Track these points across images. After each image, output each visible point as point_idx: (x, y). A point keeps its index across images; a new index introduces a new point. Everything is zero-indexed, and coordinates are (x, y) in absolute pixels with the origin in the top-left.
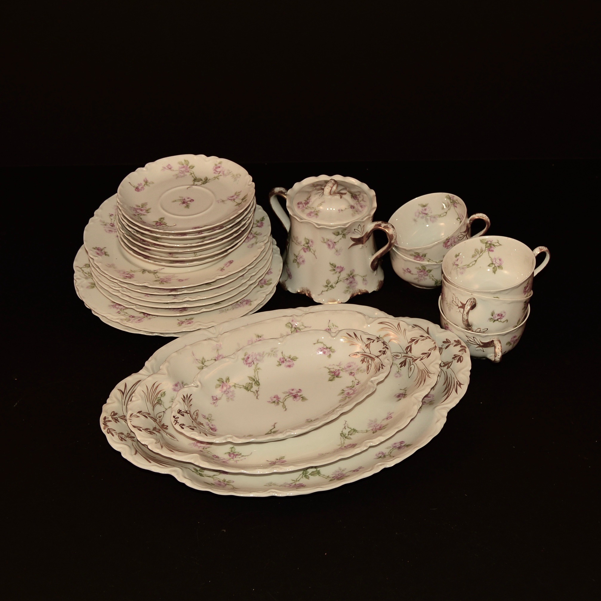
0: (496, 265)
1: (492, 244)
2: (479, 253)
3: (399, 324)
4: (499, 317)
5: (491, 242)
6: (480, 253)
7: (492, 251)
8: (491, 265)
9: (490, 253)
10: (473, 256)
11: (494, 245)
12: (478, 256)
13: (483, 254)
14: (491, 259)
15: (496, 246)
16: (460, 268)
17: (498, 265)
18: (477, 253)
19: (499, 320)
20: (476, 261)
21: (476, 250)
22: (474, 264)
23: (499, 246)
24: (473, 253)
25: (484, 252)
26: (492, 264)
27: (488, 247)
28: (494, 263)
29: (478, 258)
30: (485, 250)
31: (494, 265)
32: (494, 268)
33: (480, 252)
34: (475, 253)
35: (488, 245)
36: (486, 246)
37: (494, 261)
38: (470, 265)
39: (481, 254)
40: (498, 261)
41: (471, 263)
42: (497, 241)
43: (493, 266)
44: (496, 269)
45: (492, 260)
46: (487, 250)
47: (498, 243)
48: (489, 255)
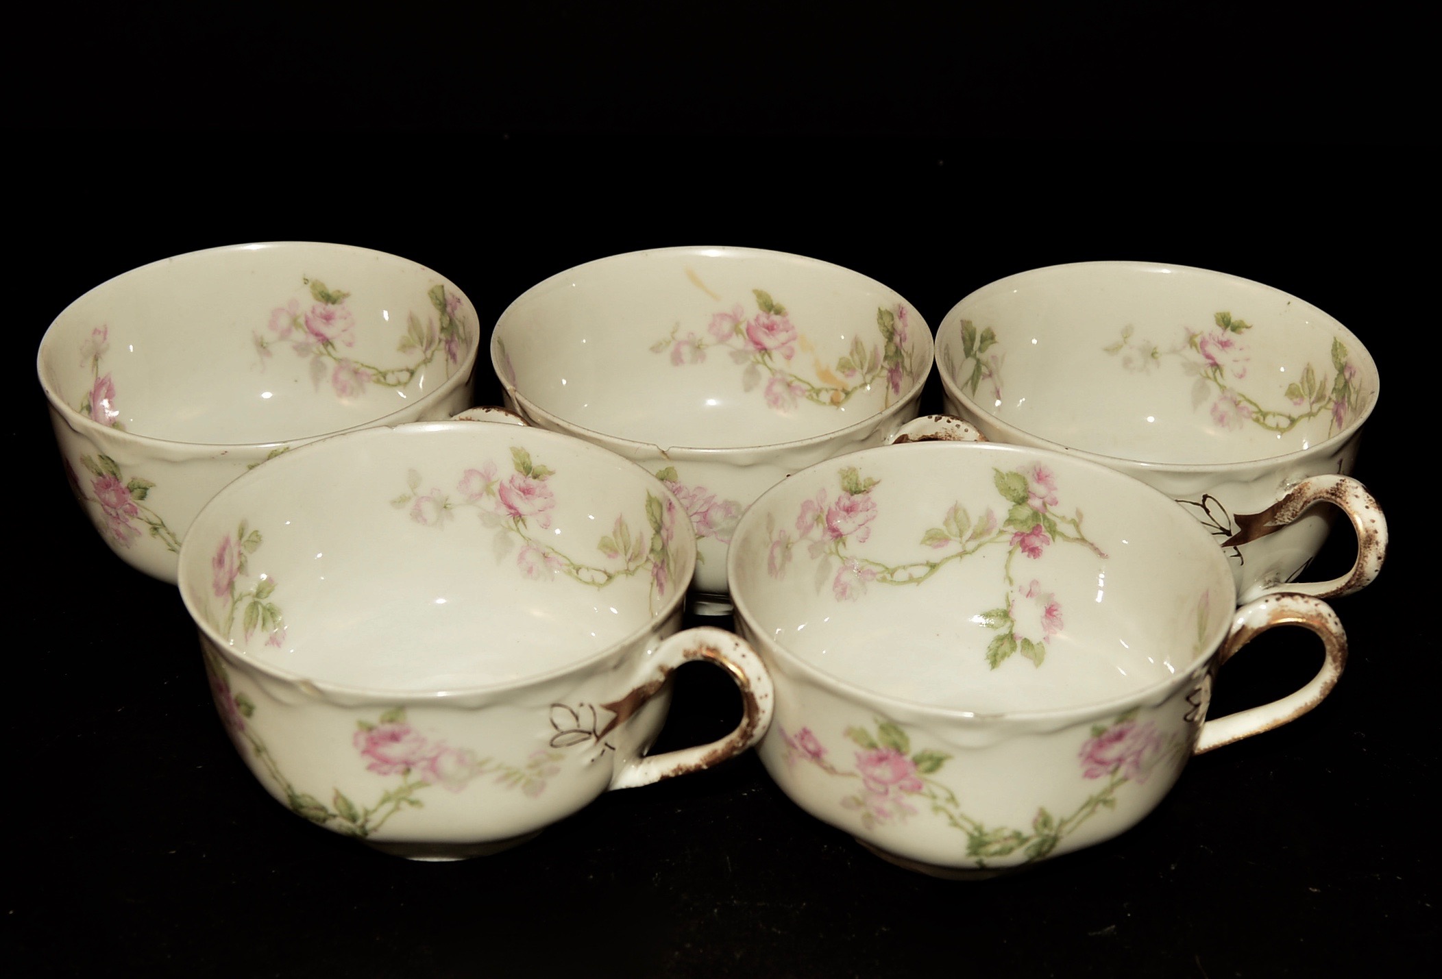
0: (1021, 630)
1: (1043, 517)
2: (965, 537)
5: (1044, 504)
6: (967, 541)
7: (1034, 552)
8: (996, 620)
9: (1020, 557)
10: (935, 538)
11: (1053, 531)
12: (953, 547)
13: (979, 546)
14: (1010, 588)
15: (1058, 538)
16: (843, 559)
17: (1028, 634)
18: (953, 527)
20: (933, 567)
21: (956, 514)
22: (919, 581)
23: (1075, 541)
24: (935, 518)
25: (991, 541)
26: (1004, 615)
29: (948, 559)
30: (1001, 532)
31: (1009, 624)
32: (1001, 639)
33: (968, 534)
34: (946, 523)
35: (1024, 512)
38: (901, 575)
39: (971, 545)
41: (904, 567)
42: (1073, 516)
43: (1004, 631)
44: (1013, 649)
45: (1011, 596)
46: (1007, 537)
47: (1077, 526)
48: (1007, 567)
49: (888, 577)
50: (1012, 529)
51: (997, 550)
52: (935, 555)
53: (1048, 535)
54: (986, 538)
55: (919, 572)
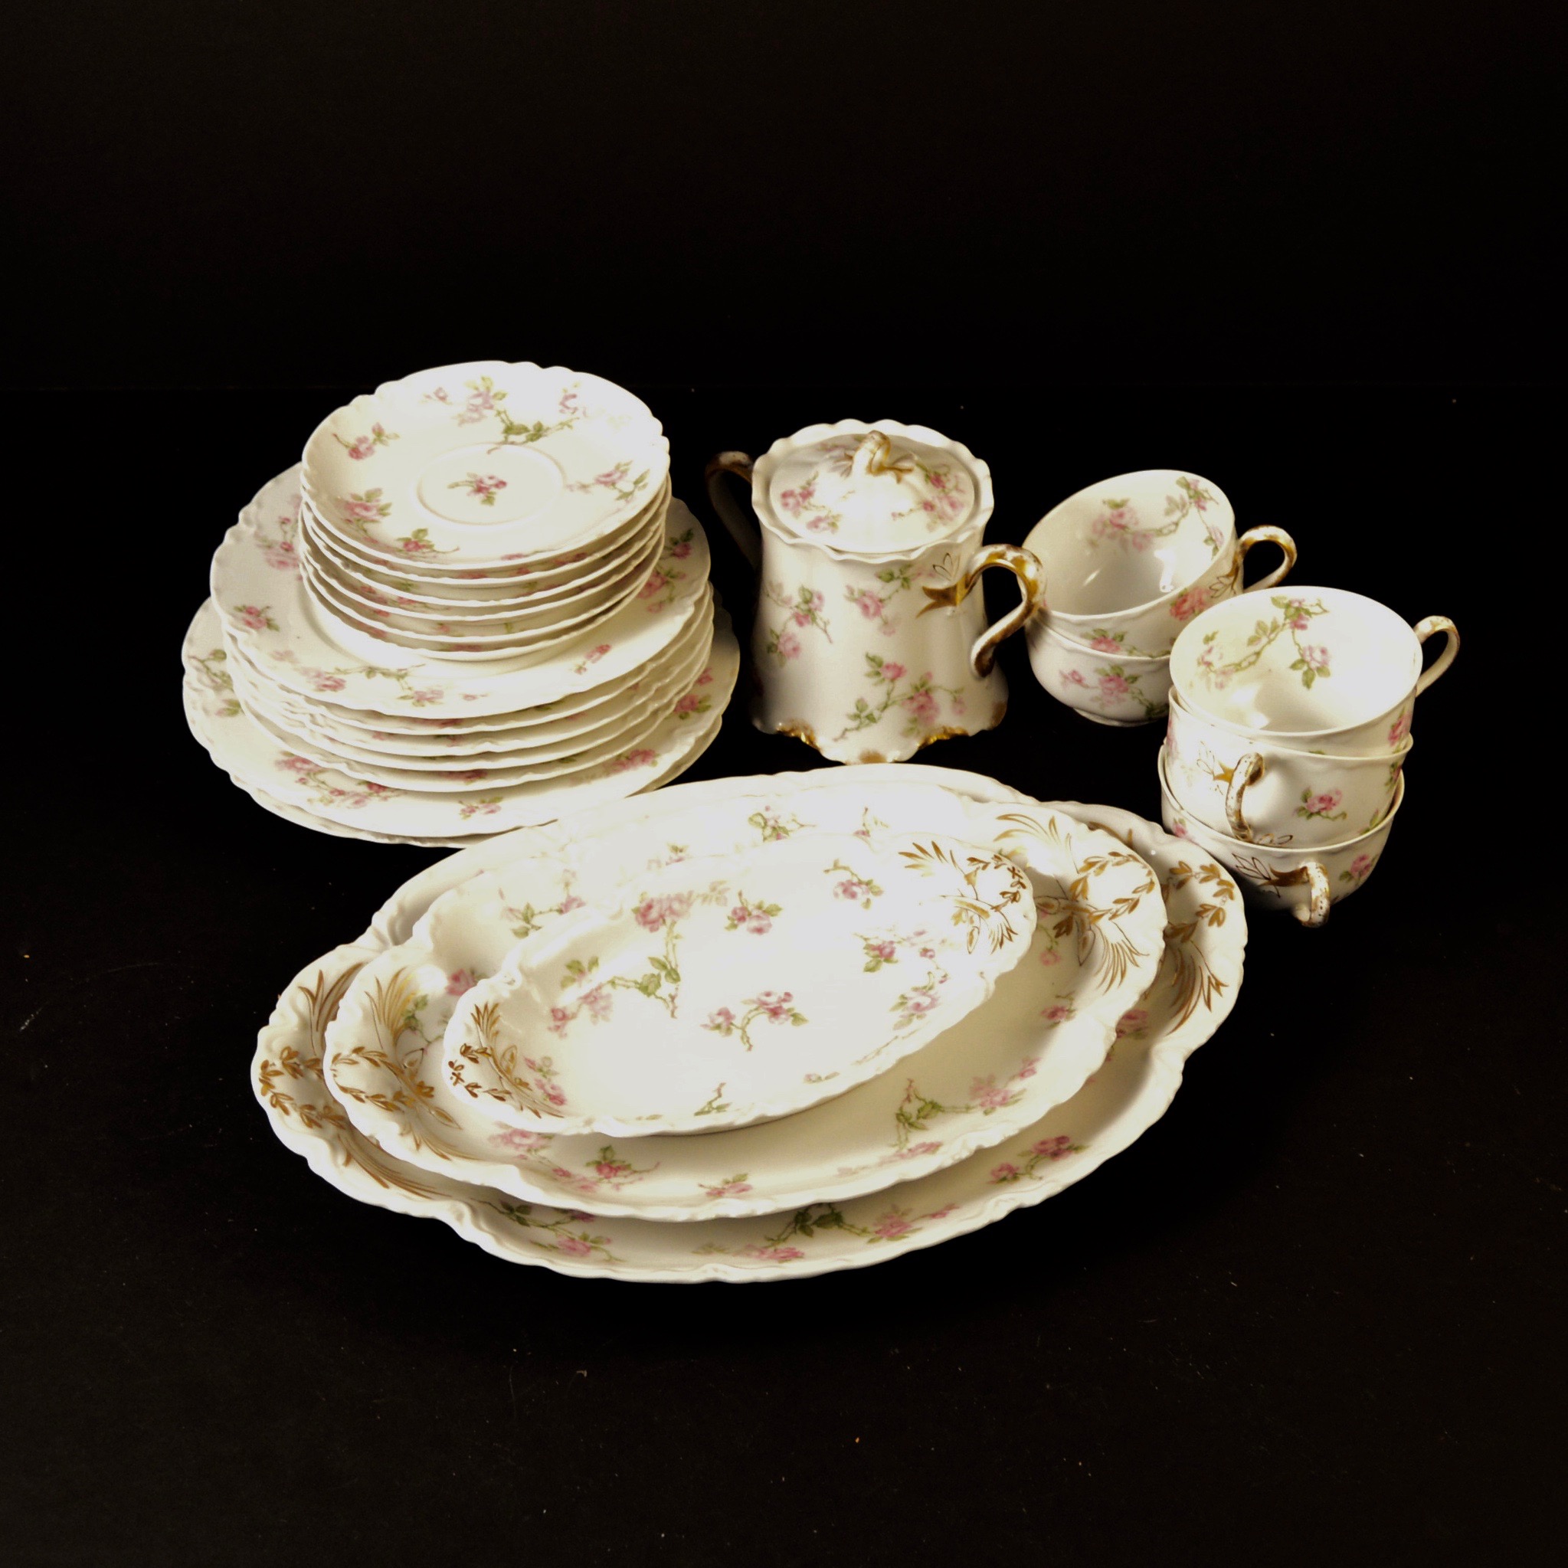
0: (1314, 665)
1: (1303, 609)
2: (1268, 634)
3: (1052, 822)
4: (1322, 805)
5: (1300, 603)
6: (1270, 634)
7: (1303, 627)
8: (1299, 666)
9: (1298, 632)
10: (1252, 641)
11: (1308, 613)
12: (1264, 640)
13: (1276, 635)
14: (1300, 649)
15: (1313, 616)
16: (1215, 672)
17: (1318, 665)
18: (1261, 632)
19: (1324, 813)
20: (1258, 653)
21: (1260, 626)
22: (1254, 661)
23: (1321, 613)
24: (1251, 631)
25: (1282, 630)
26: (1302, 661)
27: (1291, 616)
28: (1308, 658)
29: (1263, 647)
30: (1284, 625)
31: (1306, 665)
32: (1305, 673)
33: (1269, 632)
34: (1257, 632)
35: (1292, 611)
36: (1285, 614)
37: (1308, 653)
38: (1244, 664)
39: (1272, 636)
40: (1317, 655)
41: (1245, 660)
42: (1316, 602)
43: (1305, 668)
44: (1314, 675)
45: (1301, 652)
46: (1288, 626)
47: (1319, 605)
48: (1294, 639)
49: (1239, 667)
50: (1288, 621)
51: (1286, 634)
52: (1257, 648)
53: (1307, 616)
54: (1277, 631)
55: (1252, 659)
